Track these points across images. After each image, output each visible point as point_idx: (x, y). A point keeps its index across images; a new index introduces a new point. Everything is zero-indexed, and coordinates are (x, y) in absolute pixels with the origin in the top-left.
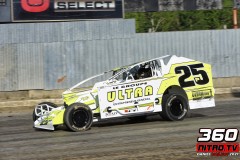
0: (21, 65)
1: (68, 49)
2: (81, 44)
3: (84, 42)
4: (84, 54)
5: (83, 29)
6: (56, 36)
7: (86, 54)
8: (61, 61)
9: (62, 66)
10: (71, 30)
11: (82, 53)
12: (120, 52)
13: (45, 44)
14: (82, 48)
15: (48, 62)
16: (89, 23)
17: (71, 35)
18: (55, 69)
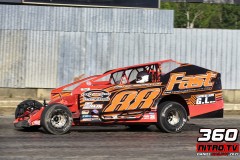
0: (30, 56)
1: (89, 41)
2: (106, 37)
3: (110, 34)
4: (108, 49)
6: (76, 25)
7: (110, 49)
9: (80, 61)
10: (95, 18)
11: (106, 47)
12: (152, 49)
13: (62, 34)
14: (106, 42)
15: (63, 55)
16: (117, 12)
17: (94, 25)
18: (71, 65)
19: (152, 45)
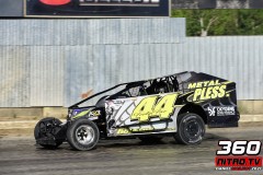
1: (97, 55)
2: (114, 50)
3: (118, 46)
4: (117, 62)
5: (117, 28)
6: (82, 38)
8: (88, 70)
9: (88, 76)
10: (102, 29)
11: (114, 60)
12: (164, 61)
13: (67, 48)
14: (114, 55)
15: (69, 71)
16: (126, 22)
17: (101, 36)
18: (78, 81)
19: (164, 56)
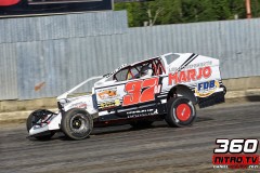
1: (47, 50)
2: (62, 44)
3: (66, 40)
4: (66, 55)
5: (64, 24)
6: (31, 35)
7: (68, 55)
8: (39, 64)
9: (39, 70)
10: (49, 26)
11: (63, 53)
12: (109, 51)
13: (18, 44)
14: (63, 49)
15: (22, 66)
16: (71, 17)
17: (50, 32)
18: (31, 74)
19: (109, 46)
